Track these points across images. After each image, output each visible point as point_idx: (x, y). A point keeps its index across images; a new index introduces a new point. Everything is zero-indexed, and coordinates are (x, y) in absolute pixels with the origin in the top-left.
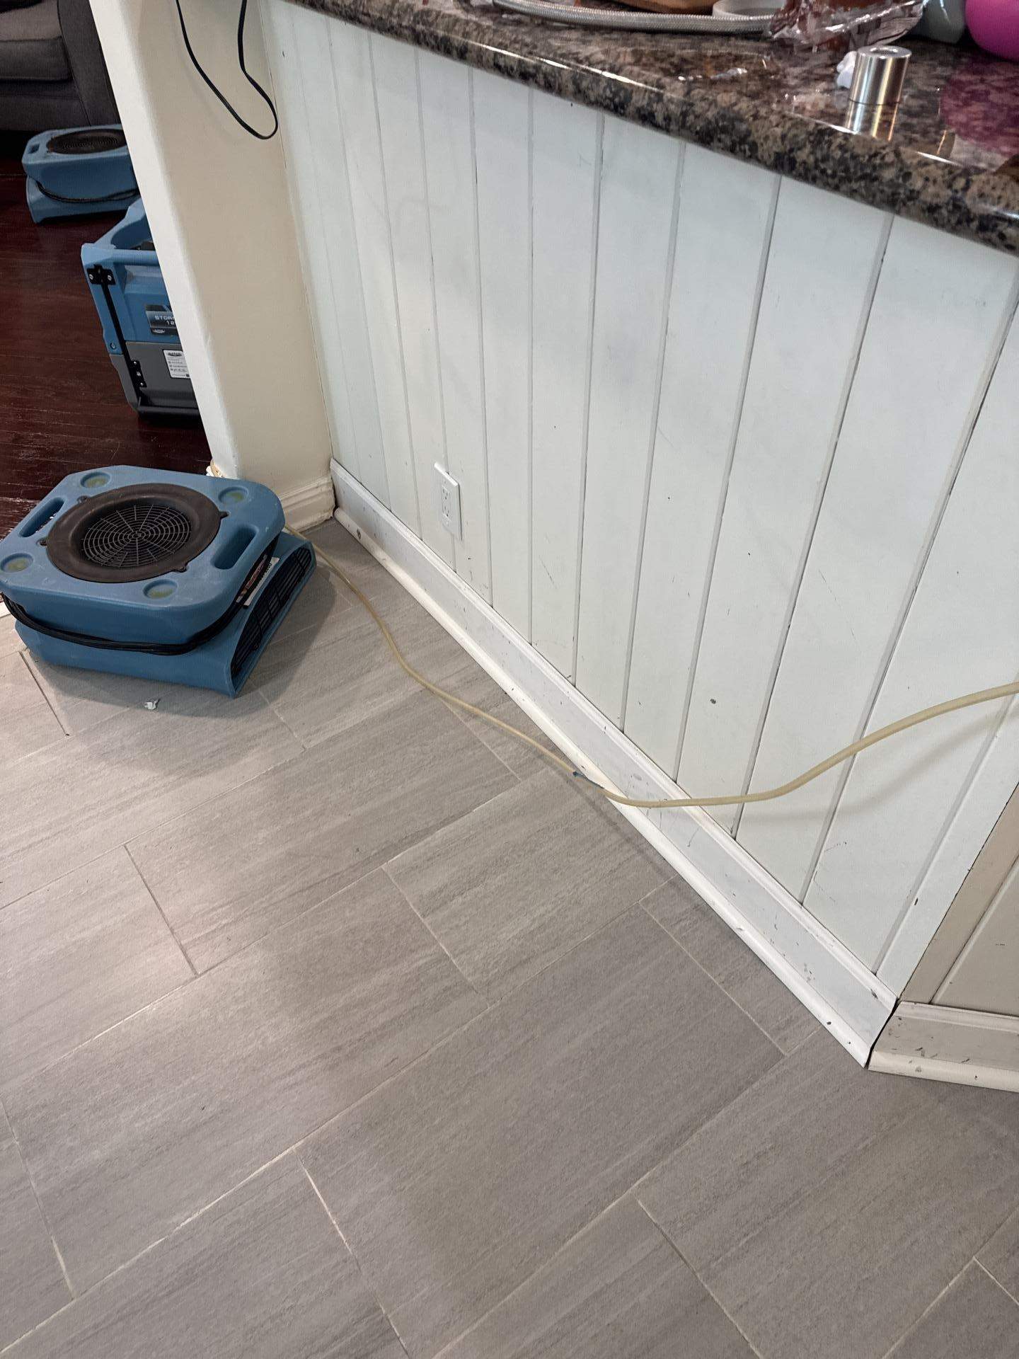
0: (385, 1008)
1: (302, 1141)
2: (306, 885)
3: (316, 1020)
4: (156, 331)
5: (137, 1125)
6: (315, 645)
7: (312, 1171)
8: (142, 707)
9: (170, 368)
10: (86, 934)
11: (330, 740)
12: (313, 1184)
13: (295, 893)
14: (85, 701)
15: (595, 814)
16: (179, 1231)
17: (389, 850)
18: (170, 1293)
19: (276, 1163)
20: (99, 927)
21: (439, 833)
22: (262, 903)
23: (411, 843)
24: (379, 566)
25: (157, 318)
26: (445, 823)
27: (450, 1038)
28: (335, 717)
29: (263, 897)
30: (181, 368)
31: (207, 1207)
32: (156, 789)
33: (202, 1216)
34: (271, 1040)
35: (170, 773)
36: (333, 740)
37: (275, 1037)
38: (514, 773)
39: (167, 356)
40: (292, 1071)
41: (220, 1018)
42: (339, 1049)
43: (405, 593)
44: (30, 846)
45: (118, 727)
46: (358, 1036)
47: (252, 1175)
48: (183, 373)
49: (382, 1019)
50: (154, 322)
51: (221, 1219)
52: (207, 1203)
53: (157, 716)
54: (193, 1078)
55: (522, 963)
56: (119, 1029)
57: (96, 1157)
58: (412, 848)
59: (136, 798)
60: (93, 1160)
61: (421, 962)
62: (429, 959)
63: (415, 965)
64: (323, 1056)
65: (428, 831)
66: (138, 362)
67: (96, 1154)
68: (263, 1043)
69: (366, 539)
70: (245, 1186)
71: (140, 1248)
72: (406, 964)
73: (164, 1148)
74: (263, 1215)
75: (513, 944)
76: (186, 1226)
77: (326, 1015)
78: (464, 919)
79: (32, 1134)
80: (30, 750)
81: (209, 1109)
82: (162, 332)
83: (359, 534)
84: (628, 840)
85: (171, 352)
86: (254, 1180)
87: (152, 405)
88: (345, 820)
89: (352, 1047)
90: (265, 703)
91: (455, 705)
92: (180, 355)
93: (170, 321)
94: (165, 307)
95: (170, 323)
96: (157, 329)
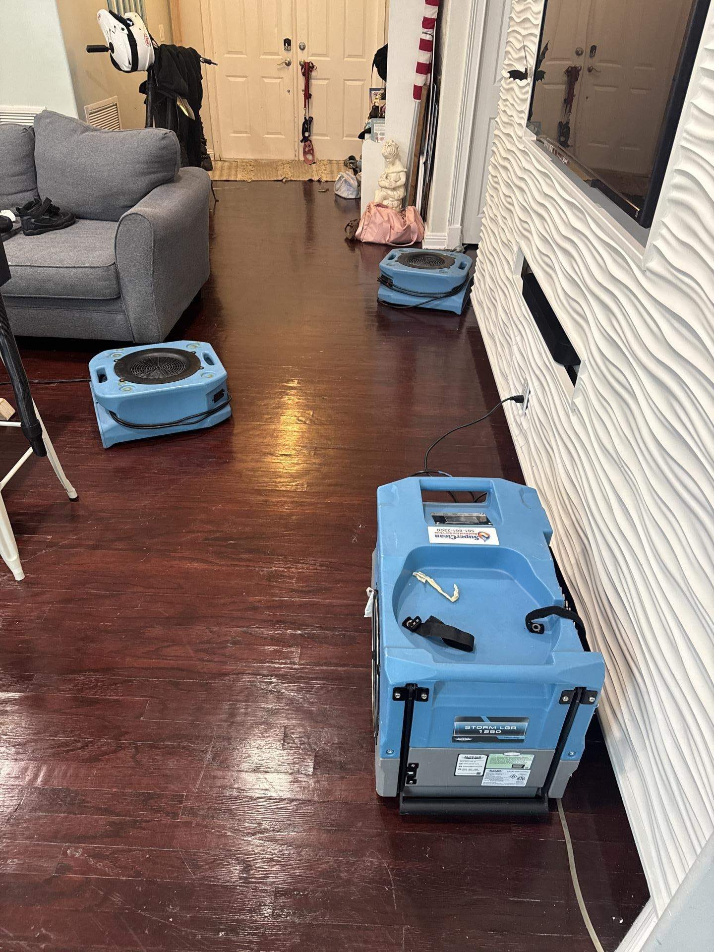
4: (459, 739)
9: (458, 768)
25: (467, 728)
30: (473, 768)
39: (460, 759)
48: (473, 772)
50: (462, 732)
66: (417, 764)
82: (469, 739)
85: (470, 756)
92: (480, 758)
93: (483, 730)
94: (484, 718)
95: (483, 732)
96: (461, 737)
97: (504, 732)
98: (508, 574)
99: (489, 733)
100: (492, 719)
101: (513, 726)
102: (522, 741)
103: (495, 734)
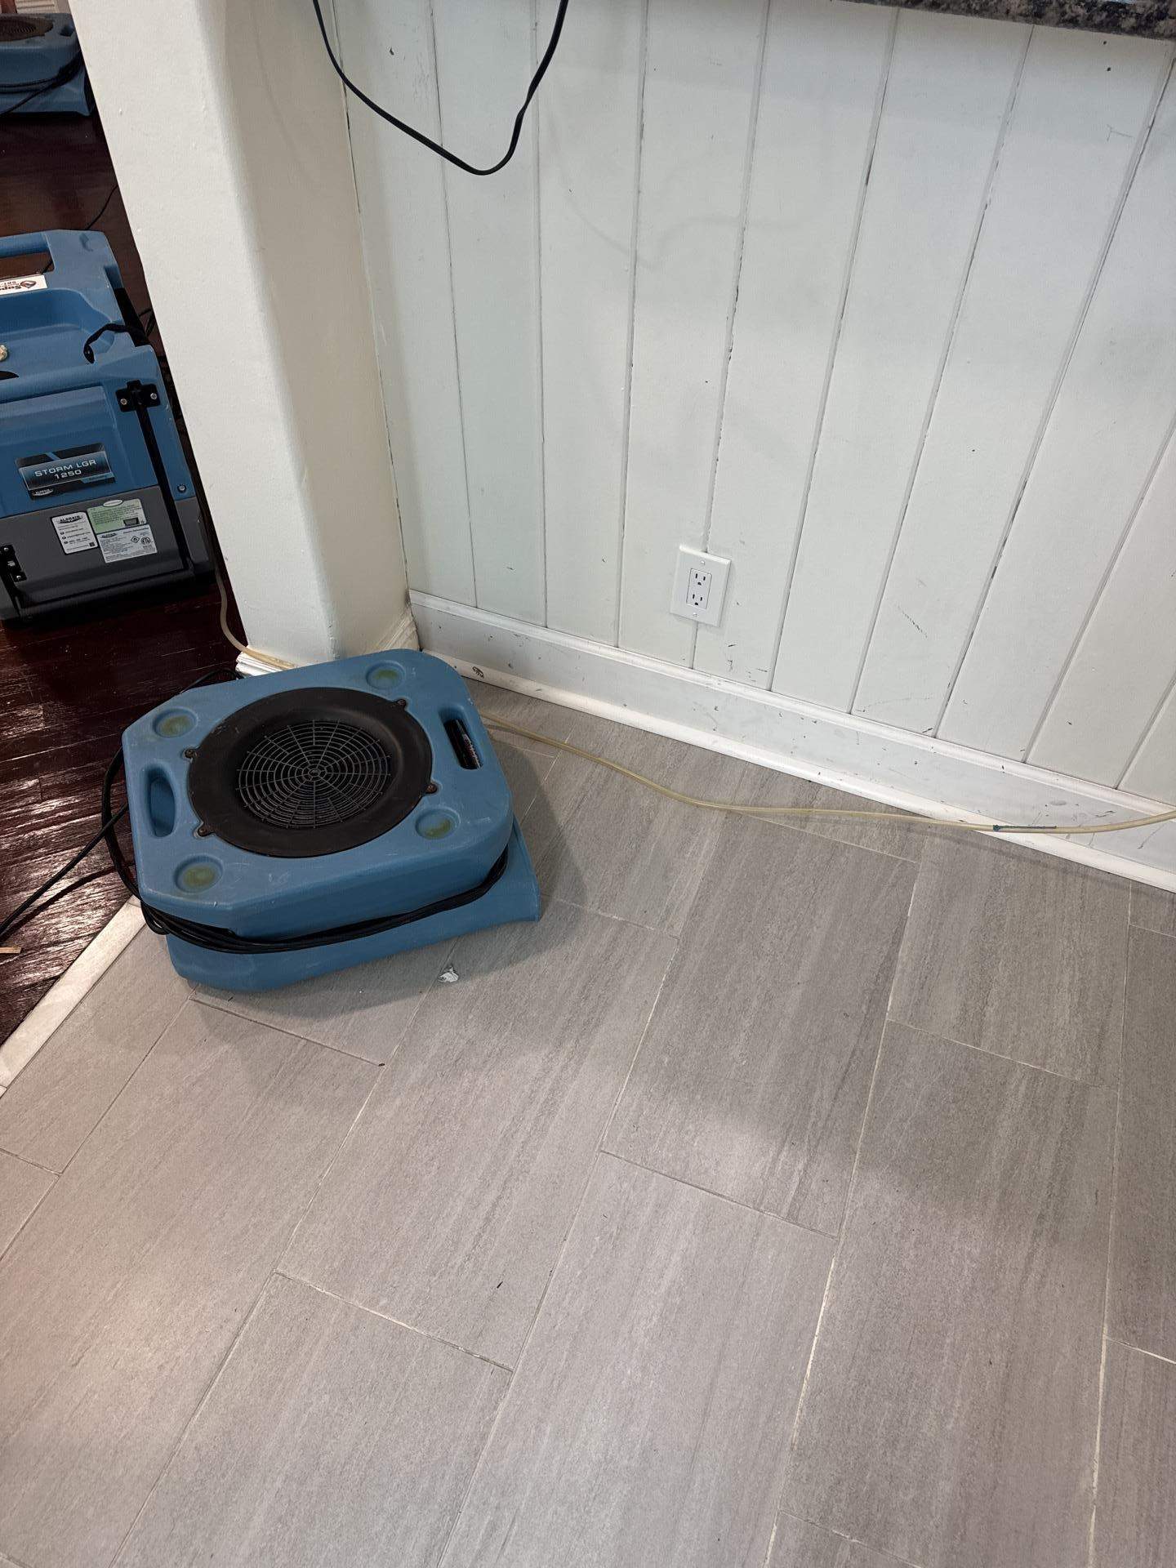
0: (1039, 1153)
1: (1106, 1325)
2: (838, 1080)
3: (993, 1205)
4: (38, 494)
5: (949, 1427)
6: (562, 818)
7: (1143, 1344)
8: (439, 982)
9: (62, 541)
10: (670, 1274)
11: (692, 915)
12: (1156, 1356)
13: (836, 1095)
14: (356, 1014)
15: (1013, 861)
16: (1099, 1493)
17: (876, 998)
18: (1156, 1555)
19: (1107, 1362)
20: (676, 1258)
21: (902, 954)
22: (815, 1124)
23: (888, 979)
24: (533, 700)
25: (38, 474)
26: (897, 941)
27: (1117, 1143)
28: (669, 888)
29: (809, 1116)
30: (81, 537)
31: (1098, 1450)
32: (565, 1067)
33: (1102, 1461)
34: (976, 1252)
35: (560, 1043)
36: (696, 914)
37: (976, 1246)
38: (905, 859)
39: (57, 525)
40: (1026, 1268)
41: (906, 1264)
42: (1041, 1217)
43: (598, 719)
44: (488, 1220)
45: (438, 1022)
46: (1044, 1194)
47: (1101, 1390)
48: (84, 543)
49: (1047, 1163)
50: (35, 481)
51: (1121, 1452)
52: (1093, 1446)
53: (471, 985)
54: (948, 1341)
55: (1101, 1036)
56: (820, 1348)
57: (948, 1489)
58: (895, 982)
59: (552, 1090)
60: (949, 1495)
61: (1022, 1089)
62: (1024, 1082)
63: (1020, 1096)
64: (1037, 1234)
65: (891, 959)
66: (10, 547)
67: (945, 1487)
68: (972, 1261)
69: (491, 675)
70: (1106, 1403)
71: (1085, 1538)
72: (1011, 1099)
73: (999, 1428)
74: (1149, 1417)
75: (1076, 1024)
76: (1099, 1483)
77: (997, 1194)
78: (1014, 1026)
79: (860, 1518)
80: (354, 1111)
81: (997, 1359)
82: (48, 492)
83: (479, 671)
84: (1065, 871)
85: (64, 517)
86: (1107, 1394)
87: (34, 604)
88: (800, 991)
89: (1051, 1208)
90: (578, 910)
91: (775, 816)
92: (79, 518)
93: (59, 473)
94: (50, 454)
95: (60, 476)
96: (39, 490)
97: (87, 471)
98: (73, 325)
99: (69, 477)
100: (62, 455)
101: (90, 460)
102: (112, 480)
103: (76, 476)
